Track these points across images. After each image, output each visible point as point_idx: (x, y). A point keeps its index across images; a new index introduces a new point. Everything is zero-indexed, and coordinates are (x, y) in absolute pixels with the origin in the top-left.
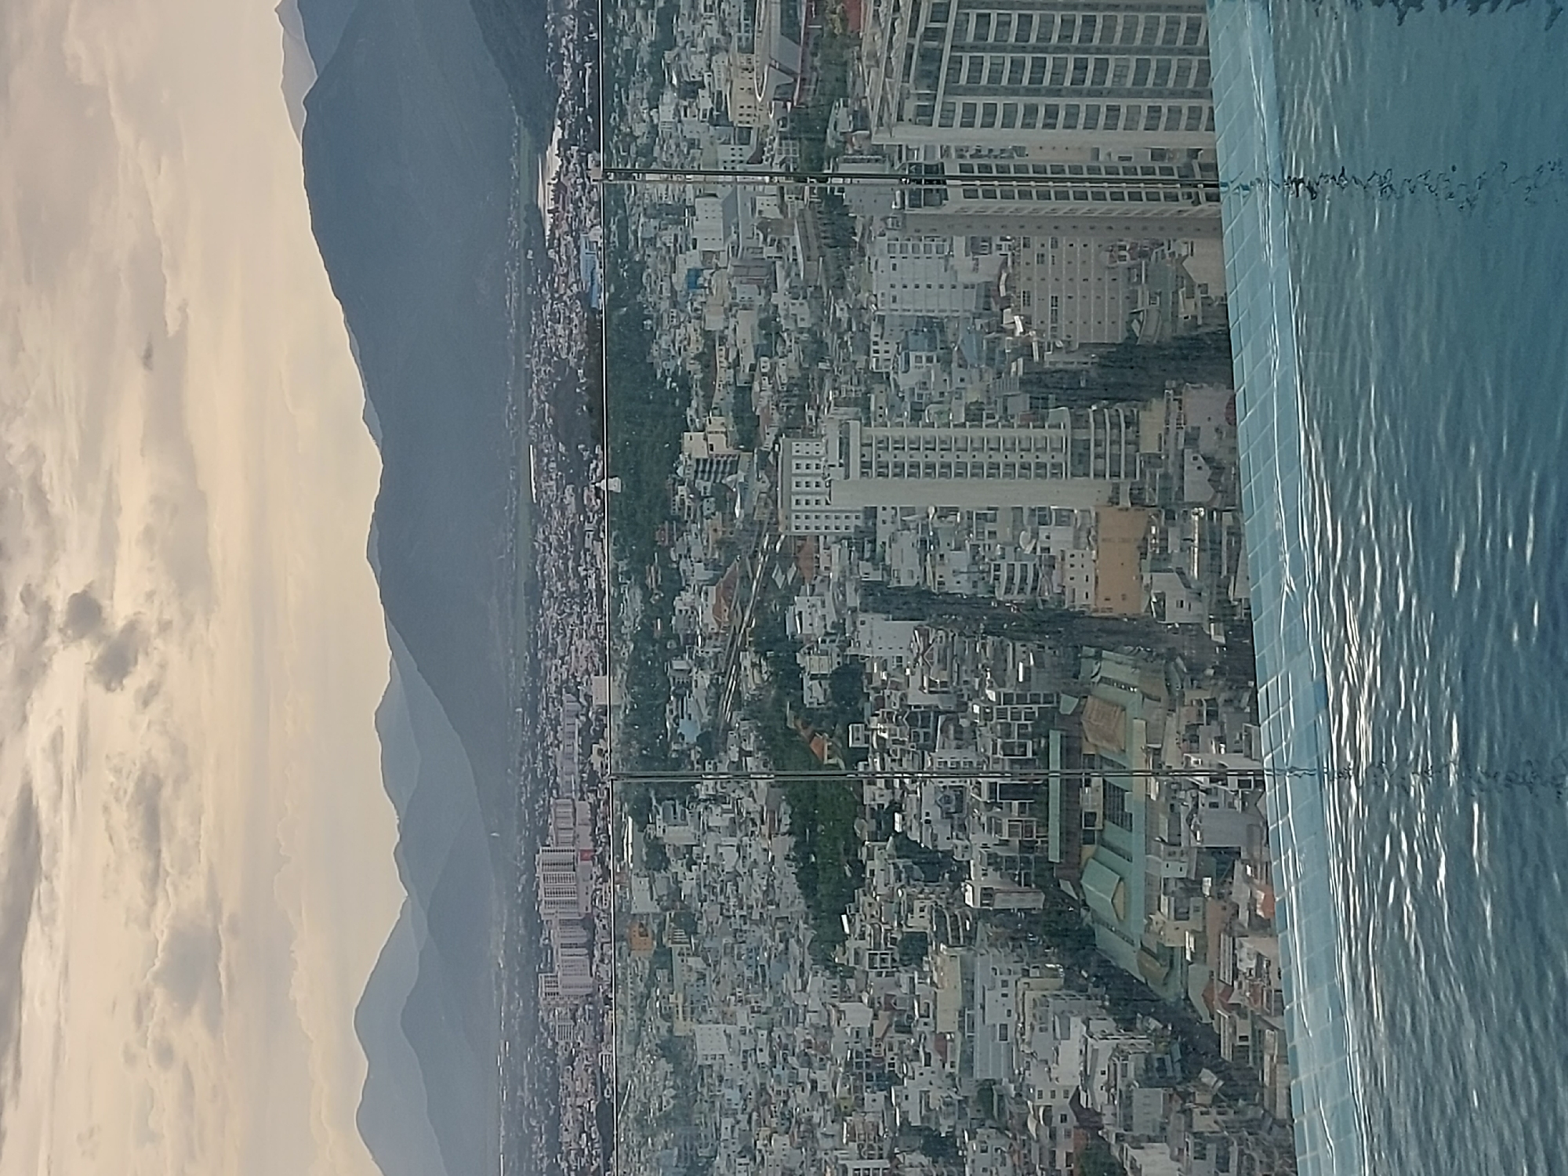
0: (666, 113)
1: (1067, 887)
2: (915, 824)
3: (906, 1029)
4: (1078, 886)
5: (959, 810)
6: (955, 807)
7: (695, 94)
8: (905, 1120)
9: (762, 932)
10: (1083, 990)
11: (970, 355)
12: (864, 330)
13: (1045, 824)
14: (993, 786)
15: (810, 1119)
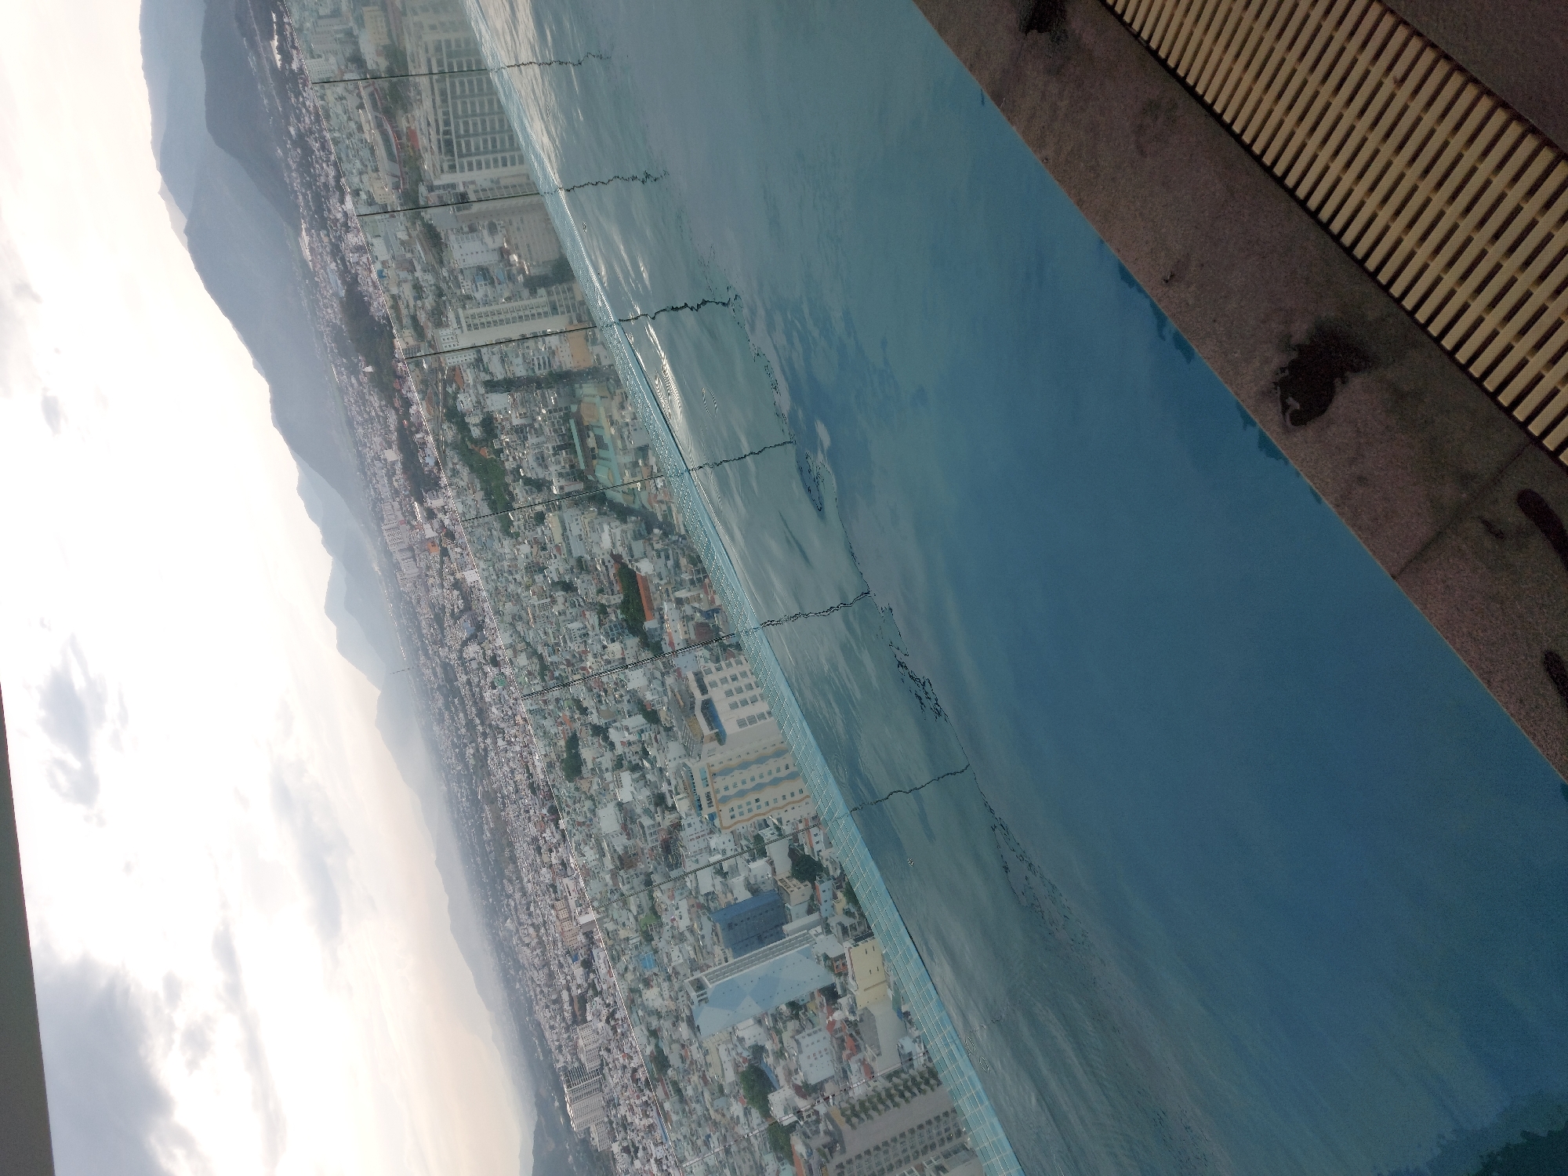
0: (349, 204)
1: (590, 477)
2: (528, 471)
3: (544, 549)
4: (595, 476)
5: (543, 461)
6: (541, 460)
7: (358, 195)
8: (553, 582)
9: (480, 530)
10: (605, 514)
11: (501, 278)
12: (456, 278)
13: (576, 456)
14: (554, 448)
15: (517, 594)
